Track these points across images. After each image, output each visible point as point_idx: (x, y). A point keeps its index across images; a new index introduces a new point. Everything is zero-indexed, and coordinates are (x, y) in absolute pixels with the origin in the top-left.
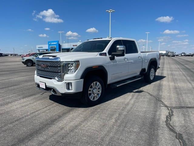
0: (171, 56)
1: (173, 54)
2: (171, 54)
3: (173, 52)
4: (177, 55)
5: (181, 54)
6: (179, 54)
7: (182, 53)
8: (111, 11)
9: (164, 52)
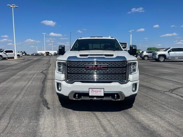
8: (14, 7)
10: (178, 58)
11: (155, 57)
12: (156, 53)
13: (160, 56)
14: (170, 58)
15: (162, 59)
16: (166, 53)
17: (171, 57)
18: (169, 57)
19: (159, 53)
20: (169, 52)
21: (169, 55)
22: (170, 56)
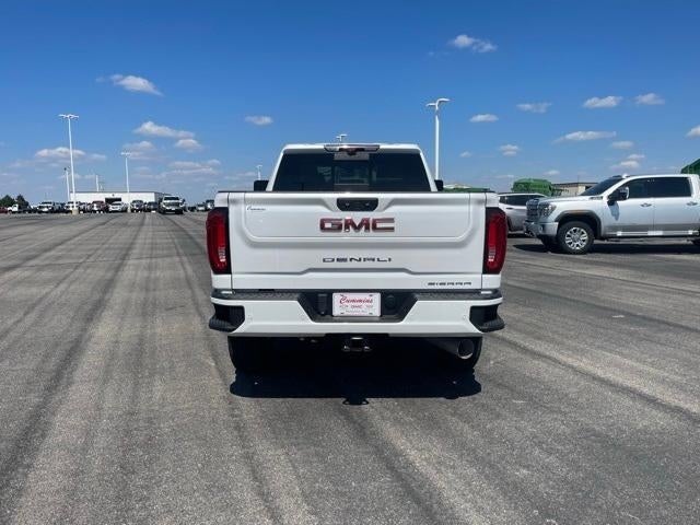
0: (170, 210)
1: (178, 204)
2: (169, 205)
3: (177, 199)
4: (192, 209)
5: (204, 205)
6: (199, 206)
7: (208, 201)
9: (149, 198)
10: (660, 233)
11: (543, 226)
12: (547, 205)
13: (567, 220)
14: (619, 234)
15: (578, 239)
16: (598, 205)
17: (624, 229)
18: (616, 228)
19: (563, 205)
20: (612, 201)
21: (616, 215)
22: (620, 222)
